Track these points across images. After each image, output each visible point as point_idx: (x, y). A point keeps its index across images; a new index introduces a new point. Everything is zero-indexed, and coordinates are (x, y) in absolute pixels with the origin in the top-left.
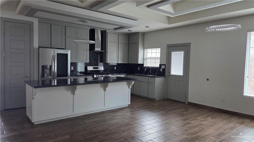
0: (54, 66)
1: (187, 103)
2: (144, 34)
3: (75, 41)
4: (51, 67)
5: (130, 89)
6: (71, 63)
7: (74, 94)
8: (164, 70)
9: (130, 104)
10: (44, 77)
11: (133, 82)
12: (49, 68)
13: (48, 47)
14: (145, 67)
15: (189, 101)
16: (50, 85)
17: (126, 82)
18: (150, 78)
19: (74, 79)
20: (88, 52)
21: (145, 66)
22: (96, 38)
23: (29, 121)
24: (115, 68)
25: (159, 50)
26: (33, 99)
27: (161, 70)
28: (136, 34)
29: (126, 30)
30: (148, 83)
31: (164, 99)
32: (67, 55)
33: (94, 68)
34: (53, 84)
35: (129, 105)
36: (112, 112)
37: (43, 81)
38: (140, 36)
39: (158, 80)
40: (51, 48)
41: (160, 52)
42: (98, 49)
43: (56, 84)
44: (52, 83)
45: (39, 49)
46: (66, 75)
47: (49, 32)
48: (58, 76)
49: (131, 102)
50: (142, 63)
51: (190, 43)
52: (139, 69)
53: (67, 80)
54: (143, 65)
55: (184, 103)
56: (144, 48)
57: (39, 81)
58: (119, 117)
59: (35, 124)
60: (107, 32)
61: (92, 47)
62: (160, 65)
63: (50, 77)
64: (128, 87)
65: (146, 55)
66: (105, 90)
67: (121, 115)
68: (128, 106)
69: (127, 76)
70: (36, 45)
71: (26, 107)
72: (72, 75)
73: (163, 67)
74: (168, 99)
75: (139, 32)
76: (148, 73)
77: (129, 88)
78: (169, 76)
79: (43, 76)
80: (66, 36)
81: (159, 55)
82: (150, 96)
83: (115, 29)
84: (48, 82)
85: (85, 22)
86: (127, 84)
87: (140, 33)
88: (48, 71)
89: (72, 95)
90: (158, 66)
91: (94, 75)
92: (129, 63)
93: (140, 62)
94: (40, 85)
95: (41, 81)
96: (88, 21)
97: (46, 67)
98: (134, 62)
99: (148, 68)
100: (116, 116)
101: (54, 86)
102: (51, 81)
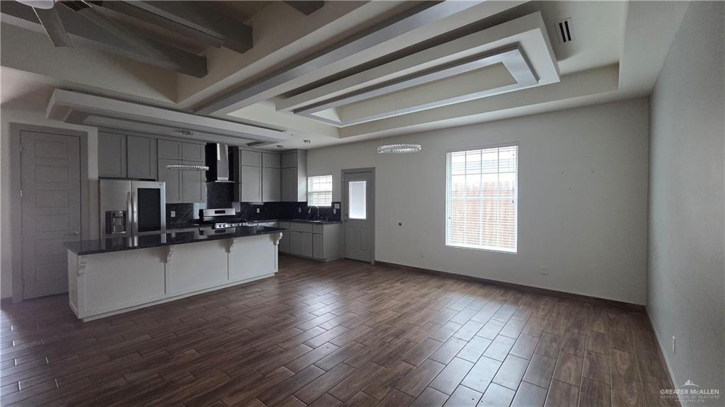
0: (133, 212)
1: (373, 263)
2: (306, 152)
3: (169, 166)
4: (125, 214)
5: (277, 246)
6: (166, 204)
7: (166, 261)
8: (339, 211)
9: (277, 271)
10: (111, 233)
11: (281, 234)
12: (122, 215)
13: (120, 176)
14: (309, 208)
15: (377, 260)
16: (124, 247)
17: (268, 235)
18: (315, 226)
19: (176, 234)
20: (205, 185)
21: (309, 205)
22: (219, 158)
23: (73, 317)
24: (258, 211)
25: (329, 179)
26: (78, 275)
27: (335, 212)
28: (292, 152)
29: (274, 146)
30: (311, 234)
31: (341, 259)
32: (158, 191)
33: (216, 212)
34: (131, 245)
35: (275, 273)
36: (242, 288)
37: (109, 242)
38: (299, 155)
39: (329, 229)
40: (127, 178)
41: (331, 181)
42: (223, 178)
43: (136, 245)
44: (128, 242)
45: (99, 181)
46: (158, 227)
47: (124, 150)
48: (141, 229)
49: (279, 268)
50: (305, 201)
51: (374, 168)
52: (300, 211)
53: (159, 236)
54: (306, 203)
55: (369, 263)
56: (307, 175)
57: (100, 240)
58: (252, 296)
59: (85, 321)
60: (240, 148)
61: (211, 175)
62: (333, 203)
63: (124, 232)
64: (272, 243)
65: (312, 188)
66: (228, 251)
67: (258, 291)
68: (274, 275)
69: (279, 224)
70: (93, 174)
71: (68, 293)
72: (168, 227)
73: (337, 206)
74: (346, 259)
75: (297, 149)
76: (315, 218)
77: (275, 244)
78: (345, 221)
79: (109, 229)
80: (159, 156)
81: (329, 187)
82: (316, 256)
83: (249, 144)
84: (120, 242)
85: (189, 133)
86: (271, 238)
87: (298, 151)
88: (120, 222)
89: (163, 264)
90: (330, 205)
91: (214, 225)
92: (283, 201)
93: (301, 199)
94: (104, 247)
95: (105, 241)
96: (195, 133)
97: (114, 215)
98: (291, 200)
99: (314, 209)
100: (248, 294)
101: (134, 248)
102: (125, 240)
